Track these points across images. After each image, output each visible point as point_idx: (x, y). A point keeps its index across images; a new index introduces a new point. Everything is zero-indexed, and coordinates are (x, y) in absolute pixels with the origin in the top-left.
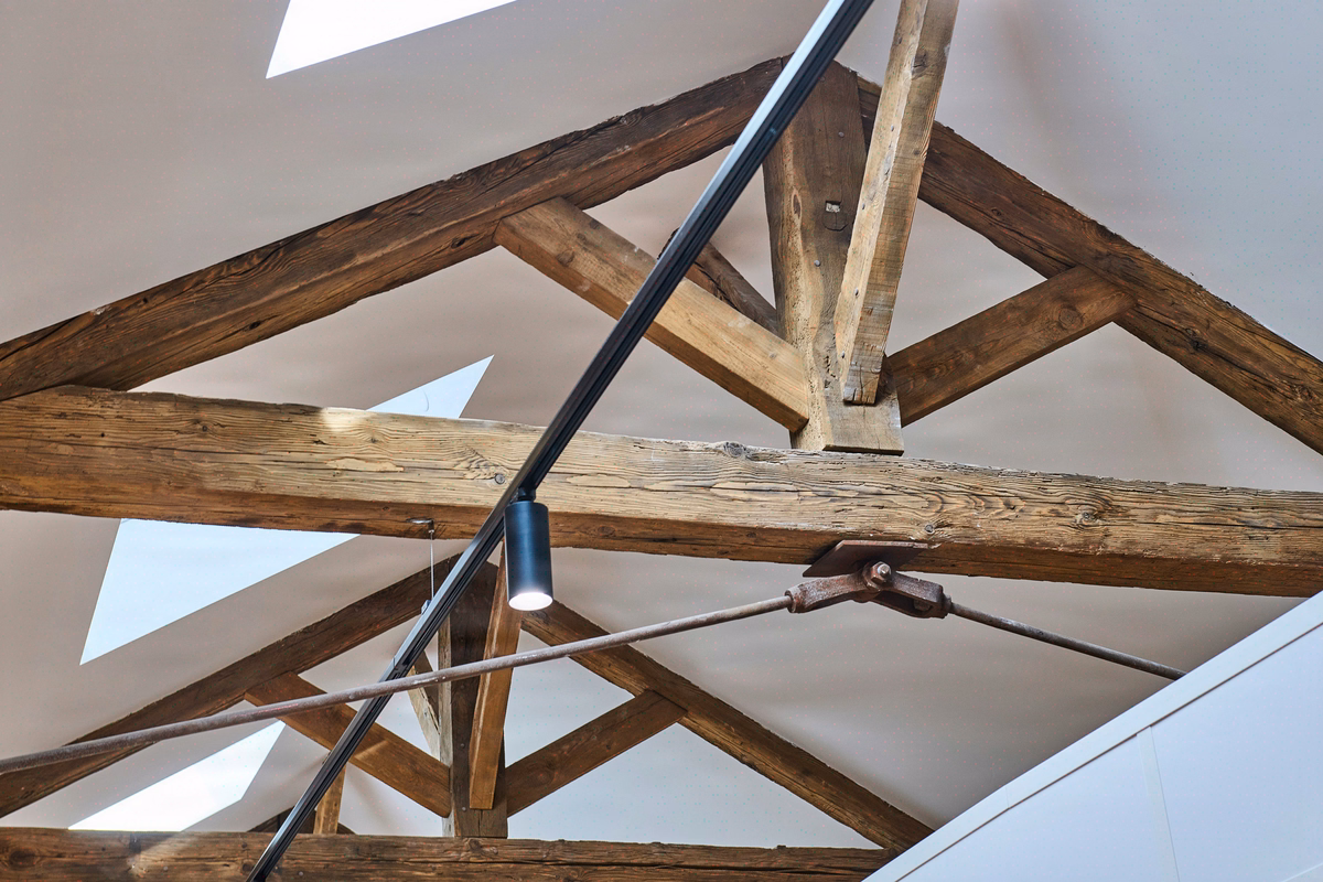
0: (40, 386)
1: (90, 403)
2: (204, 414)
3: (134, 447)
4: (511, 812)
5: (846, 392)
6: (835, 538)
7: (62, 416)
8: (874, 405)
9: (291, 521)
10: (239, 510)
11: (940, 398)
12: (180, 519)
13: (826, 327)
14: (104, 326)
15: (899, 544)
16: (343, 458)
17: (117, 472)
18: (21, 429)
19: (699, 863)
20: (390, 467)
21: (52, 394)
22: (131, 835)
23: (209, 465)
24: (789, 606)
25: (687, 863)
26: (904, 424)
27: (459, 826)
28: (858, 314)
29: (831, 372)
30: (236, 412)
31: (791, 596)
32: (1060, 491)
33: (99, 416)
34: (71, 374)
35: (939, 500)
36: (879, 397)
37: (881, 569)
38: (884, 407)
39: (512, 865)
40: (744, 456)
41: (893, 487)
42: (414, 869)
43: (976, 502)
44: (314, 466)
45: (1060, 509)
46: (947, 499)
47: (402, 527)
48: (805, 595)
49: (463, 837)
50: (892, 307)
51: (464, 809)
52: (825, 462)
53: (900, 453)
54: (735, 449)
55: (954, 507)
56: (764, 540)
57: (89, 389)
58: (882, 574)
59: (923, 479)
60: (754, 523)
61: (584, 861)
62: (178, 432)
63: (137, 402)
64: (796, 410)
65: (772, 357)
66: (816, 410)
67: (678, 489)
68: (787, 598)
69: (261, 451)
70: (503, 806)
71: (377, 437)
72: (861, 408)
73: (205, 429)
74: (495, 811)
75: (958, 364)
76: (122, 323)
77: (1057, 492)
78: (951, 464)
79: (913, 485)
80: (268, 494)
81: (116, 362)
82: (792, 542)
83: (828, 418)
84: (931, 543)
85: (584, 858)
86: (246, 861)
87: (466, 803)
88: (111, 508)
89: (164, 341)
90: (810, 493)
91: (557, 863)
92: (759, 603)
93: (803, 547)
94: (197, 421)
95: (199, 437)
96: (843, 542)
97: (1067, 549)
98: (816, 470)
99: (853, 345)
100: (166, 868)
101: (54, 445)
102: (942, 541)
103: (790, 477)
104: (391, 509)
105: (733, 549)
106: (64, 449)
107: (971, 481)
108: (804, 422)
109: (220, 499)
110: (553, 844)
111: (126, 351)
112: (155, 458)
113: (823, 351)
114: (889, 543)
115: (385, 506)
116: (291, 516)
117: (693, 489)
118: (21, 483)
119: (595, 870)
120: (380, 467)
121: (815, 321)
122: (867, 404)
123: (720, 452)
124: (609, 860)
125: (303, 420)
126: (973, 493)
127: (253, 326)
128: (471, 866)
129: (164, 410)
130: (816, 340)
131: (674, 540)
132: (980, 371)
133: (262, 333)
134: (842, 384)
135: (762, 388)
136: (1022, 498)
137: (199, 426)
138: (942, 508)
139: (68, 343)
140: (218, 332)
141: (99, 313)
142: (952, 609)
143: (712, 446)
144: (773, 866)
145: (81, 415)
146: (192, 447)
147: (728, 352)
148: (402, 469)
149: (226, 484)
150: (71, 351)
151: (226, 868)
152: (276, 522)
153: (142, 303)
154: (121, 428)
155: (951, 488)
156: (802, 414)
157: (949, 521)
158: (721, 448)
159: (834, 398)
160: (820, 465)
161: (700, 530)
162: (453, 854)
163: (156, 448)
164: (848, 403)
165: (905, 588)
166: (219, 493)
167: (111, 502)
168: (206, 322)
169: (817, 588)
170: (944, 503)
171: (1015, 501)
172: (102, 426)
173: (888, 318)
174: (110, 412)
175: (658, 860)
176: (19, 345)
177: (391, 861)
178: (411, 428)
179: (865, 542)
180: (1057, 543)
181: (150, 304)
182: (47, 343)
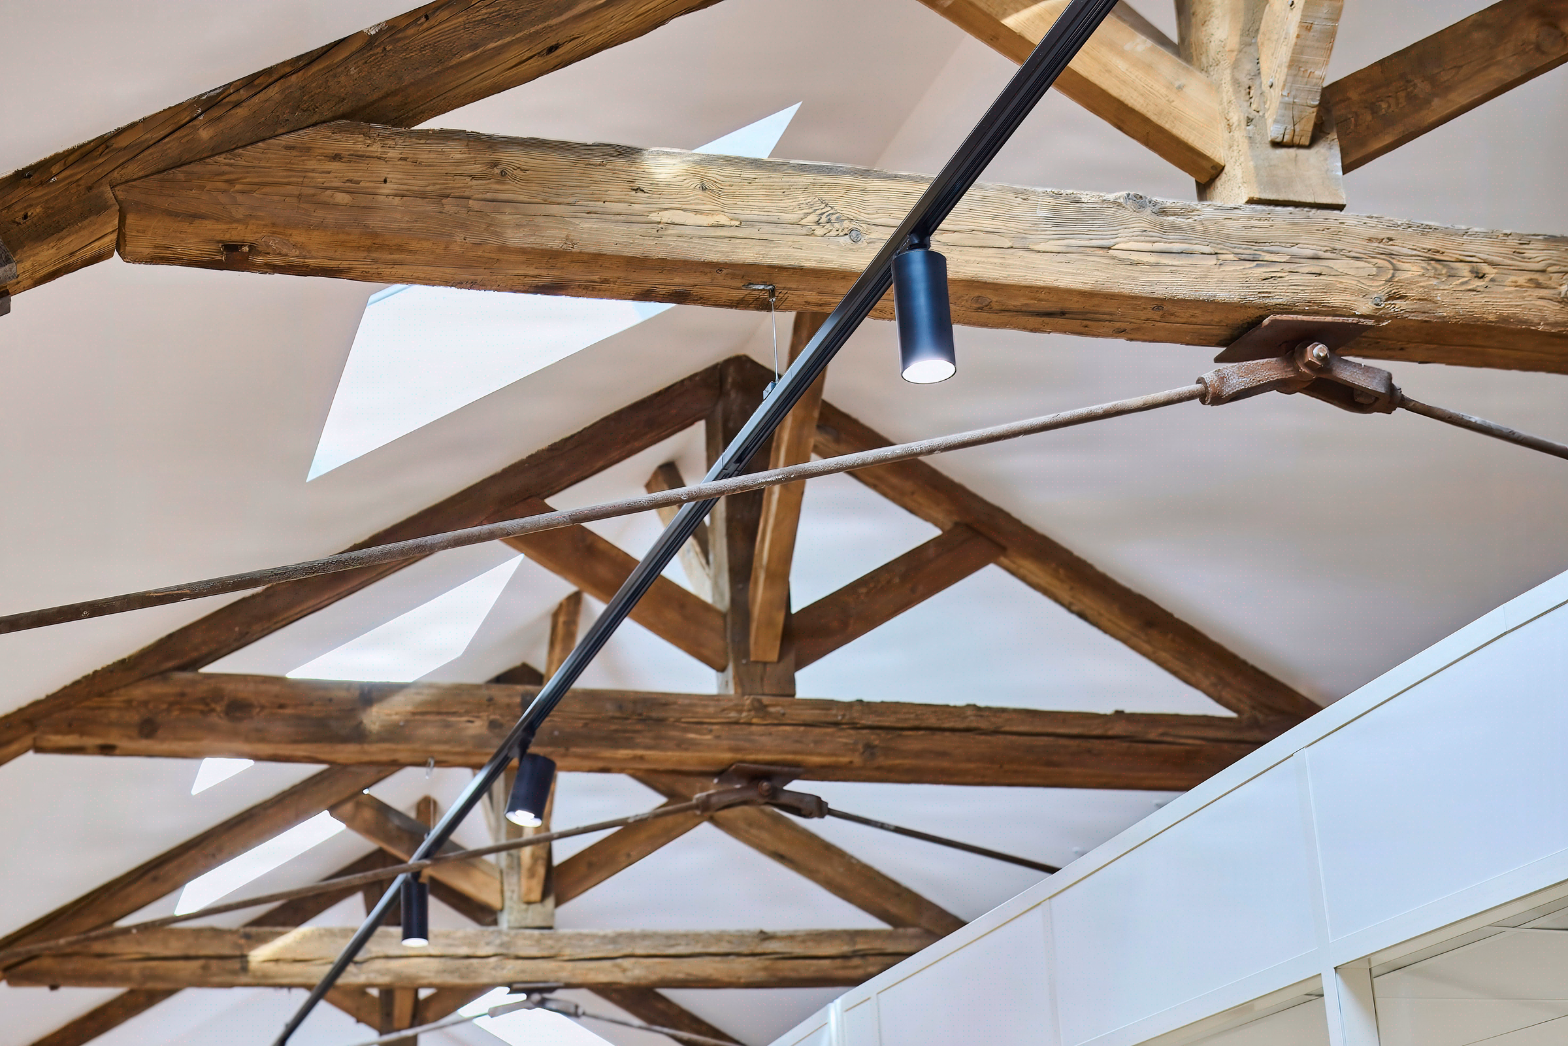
0: (310, 121)
1: (369, 142)
2: (503, 156)
3: (422, 195)
4: (800, 665)
5: (1274, 131)
6: (1261, 312)
7: (337, 157)
8: (1309, 147)
9: (604, 286)
10: (544, 272)
11: (1388, 140)
12: (473, 285)
13: (1248, 49)
14: (379, 50)
15: (1341, 319)
16: (667, 209)
17: (404, 225)
18: (290, 173)
19: (1022, 729)
20: (723, 220)
21: (324, 131)
22: (361, 686)
23: (510, 217)
24: (1202, 397)
25: (1007, 728)
26: (1346, 169)
27: (739, 681)
28: (1293, 30)
29: (1254, 106)
30: (540, 154)
31: (1205, 383)
32: (1542, 255)
33: (380, 158)
34: (344, 107)
35: (1390, 266)
36: (1315, 139)
37: (1317, 351)
38: (1320, 150)
39: (802, 729)
40: (1148, 210)
41: (1333, 250)
42: (686, 730)
43: (1436, 269)
44: (634, 218)
45: (1540, 278)
46: (1400, 265)
47: (736, 295)
48: (1223, 382)
49: (743, 694)
50: (1337, 20)
51: (744, 661)
52: (1250, 218)
53: (1340, 207)
54: (1139, 201)
55: (1407, 275)
56: (1173, 314)
57: (367, 124)
58: (1318, 357)
59: (1370, 240)
60: (1161, 292)
61: (886, 724)
62: (472, 177)
63: (422, 141)
64: (1209, 154)
65: (1180, 88)
66: (1235, 153)
67: (1070, 249)
68: (1199, 386)
69: (571, 200)
70: (791, 658)
71: (708, 185)
72: (1292, 151)
73: (503, 173)
74: (782, 665)
75: (1411, 98)
76: (400, 44)
77: (1537, 255)
78: (1404, 221)
79: (1358, 247)
80: (580, 253)
81: (394, 93)
82: (1208, 317)
83: (1251, 164)
84: (1379, 319)
85: (888, 721)
86: (492, 717)
87: (746, 654)
88: (394, 271)
89: (452, 67)
90: (1231, 257)
91: (855, 726)
92: (1167, 392)
93: (1219, 324)
94: (495, 165)
95: (497, 183)
96: (1272, 317)
97: (1548, 328)
98: (1237, 228)
99: (1286, 70)
100: (402, 724)
101: (329, 192)
102: (1394, 317)
103: (1206, 235)
104: (725, 271)
105: (1132, 326)
106: (342, 198)
107: (1430, 243)
108: (1218, 170)
109: (523, 258)
110: (849, 705)
111: (408, 79)
112: (447, 208)
113: (1245, 81)
114: (1329, 319)
115: (718, 267)
116: (606, 281)
117: (1089, 250)
118: (293, 240)
119: (900, 736)
120: (711, 220)
121: (1234, 42)
122: (1300, 146)
123: (1120, 205)
124: (916, 723)
125: (619, 164)
126: (1433, 258)
127: (551, 50)
128: (754, 728)
129: (455, 151)
130: (1235, 66)
131: (1062, 314)
132: (1438, 106)
133: (559, 60)
134: (1270, 121)
135: (1167, 126)
136: (1493, 264)
137: (497, 171)
138: (1393, 276)
139: (339, 70)
140: (512, 56)
141: (373, 33)
142: (1405, 403)
143: (1111, 197)
144: (1110, 733)
145: (359, 157)
146: (489, 196)
147: (1124, 82)
148: (737, 223)
149: (532, 240)
150: (343, 79)
151: (470, 725)
152: (586, 288)
153: (423, 19)
154: (407, 173)
155: (1405, 251)
156: (1217, 159)
157: (1403, 291)
158: (1121, 200)
159: (1258, 138)
160: (1243, 222)
161: (1095, 301)
162: (733, 714)
163: (448, 197)
164: (1276, 144)
165: (1346, 374)
166: (523, 251)
167: (395, 263)
168: (498, 43)
169: (1237, 374)
170: (1396, 269)
171: (1486, 268)
172: (384, 170)
173: (1330, 35)
174: (392, 154)
175: (974, 725)
176: (282, 72)
177: (660, 721)
178: (747, 174)
179: (1300, 317)
180: (1536, 320)
181: (432, 22)
182: (315, 68)
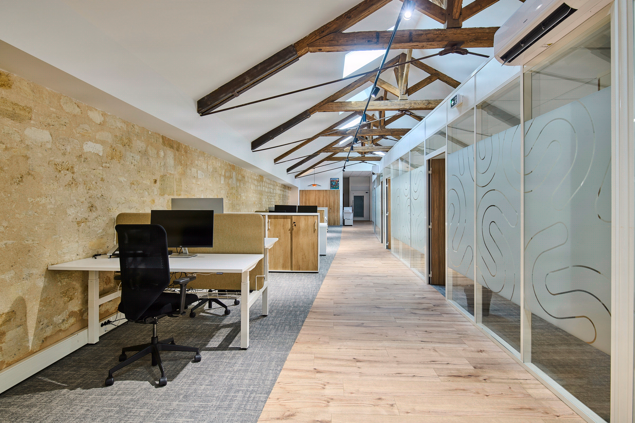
11: (413, 93)
13: (401, 87)
15: (406, 109)
16: (354, 106)
26: (408, 96)
37: (404, 112)
38: (406, 95)
40: (391, 102)
41: (406, 103)
45: (424, 104)
48: (397, 115)
53: (407, 99)
59: (410, 102)
65: (396, 90)
66: (400, 96)
71: (357, 104)
75: (416, 88)
78: (413, 100)
81: (334, 99)
89: (337, 97)
96: (400, 110)
98: (399, 102)
99: (404, 88)
136: (420, 103)
137: (340, 104)
157: (412, 106)
164: (403, 95)
174: (333, 103)
